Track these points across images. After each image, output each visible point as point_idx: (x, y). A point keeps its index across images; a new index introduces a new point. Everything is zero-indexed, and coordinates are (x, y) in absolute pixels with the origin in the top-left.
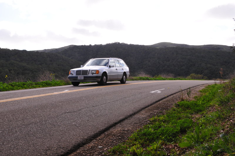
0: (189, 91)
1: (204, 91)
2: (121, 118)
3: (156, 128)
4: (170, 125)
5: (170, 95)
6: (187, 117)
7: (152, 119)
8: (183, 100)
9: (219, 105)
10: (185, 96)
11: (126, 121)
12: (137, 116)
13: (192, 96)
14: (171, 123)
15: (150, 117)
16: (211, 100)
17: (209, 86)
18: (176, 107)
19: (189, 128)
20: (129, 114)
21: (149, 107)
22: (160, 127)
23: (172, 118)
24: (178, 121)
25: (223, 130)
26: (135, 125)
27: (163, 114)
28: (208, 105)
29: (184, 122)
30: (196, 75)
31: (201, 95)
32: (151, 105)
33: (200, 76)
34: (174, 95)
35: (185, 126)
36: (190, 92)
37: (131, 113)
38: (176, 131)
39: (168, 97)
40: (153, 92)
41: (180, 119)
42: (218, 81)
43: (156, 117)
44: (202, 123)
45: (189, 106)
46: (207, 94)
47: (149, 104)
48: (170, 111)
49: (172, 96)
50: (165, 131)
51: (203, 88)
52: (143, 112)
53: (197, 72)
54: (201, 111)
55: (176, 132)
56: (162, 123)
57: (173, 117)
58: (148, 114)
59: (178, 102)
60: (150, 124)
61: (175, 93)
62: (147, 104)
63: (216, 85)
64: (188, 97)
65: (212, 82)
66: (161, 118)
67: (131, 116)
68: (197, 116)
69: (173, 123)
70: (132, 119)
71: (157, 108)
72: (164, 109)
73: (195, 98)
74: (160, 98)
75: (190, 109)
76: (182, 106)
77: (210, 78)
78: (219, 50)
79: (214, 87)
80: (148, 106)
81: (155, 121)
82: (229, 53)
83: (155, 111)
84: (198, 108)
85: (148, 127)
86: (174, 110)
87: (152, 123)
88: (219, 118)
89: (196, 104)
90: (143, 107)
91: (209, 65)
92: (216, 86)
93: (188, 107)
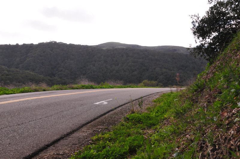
0: (140, 101)
1: (158, 101)
2: (55, 138)
3: (100, 149)
4: (117, 144)
5: (118, 107)
6: (138, 133)
7: (95, 138)
8: (133, 112)
9: (174, 117)
10: (136, 108)
11: (62, 142)
12: (76, 135)
13: (144, 107)
14: (118, 141)
15: (92, 135)
16: (166, 111)
17: (164, 95)
18: (125, 121)
19: (139, 146)
20: (65, 133)
21: (92, 123)
22: (104, 147)
23: (119, 136)
24: (127, 139)
25: (178, 147)
26: (73, 146)
27: (109, 131)
28: (163, 118)
29: (134, 140)
30: (149, 82)
31: (155, 106)
32: (95, 119)
33: (154, 82)
34: (123, 107)
35: (135, 144)
36: (142, 102)
37: (69, 131)
38: (123, 151)
39: (116, 108)
40: (97, 103)
41: (129, 135)
42: (174, 89)
43: (100, 135)
44: (155, 140)
45: (141, 119)
46: (162, 104)
47: (92, 118)
48: (118, 126)
49: (120, 108)
50: (110, 153)
51: (158, 96)
52: (84, 129)
53: (151, 78)
54: (154, 125)
55: (124, 153)
56: (108, 142)
57: (120, 134)
58: (90, 131)
59: (127, 115)
60: (92, 144)
61: (125, 104)
62: (89, 119)
63: (172, 93)
64: (139, 109)
65: (167, 90)
66: (107, 136)
67: (68, 134)
68: (150, 132)
69: (120, 142)
70: (70, 139)
71: (102, 123)
72: (110, 124)
73: (149, 109)
74: (105, 111)
75: (141, 124)
76: (132, 120)
77: (165, 86)
78: (176, 52)
79: (169, 96)
80: (91, 121)
81: (98, 140)
82: (186, 55)
83: (99, 127)
84: (151, 122)
85: (90, 148)
86: (123, 125)
87: (94, 142)
88: (174, 133)
89: (148, 117)
90: (84, 122)
91: (164, 70)
92: (172, 95)
93: (139, 121)
